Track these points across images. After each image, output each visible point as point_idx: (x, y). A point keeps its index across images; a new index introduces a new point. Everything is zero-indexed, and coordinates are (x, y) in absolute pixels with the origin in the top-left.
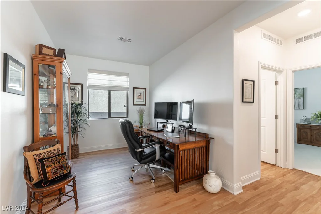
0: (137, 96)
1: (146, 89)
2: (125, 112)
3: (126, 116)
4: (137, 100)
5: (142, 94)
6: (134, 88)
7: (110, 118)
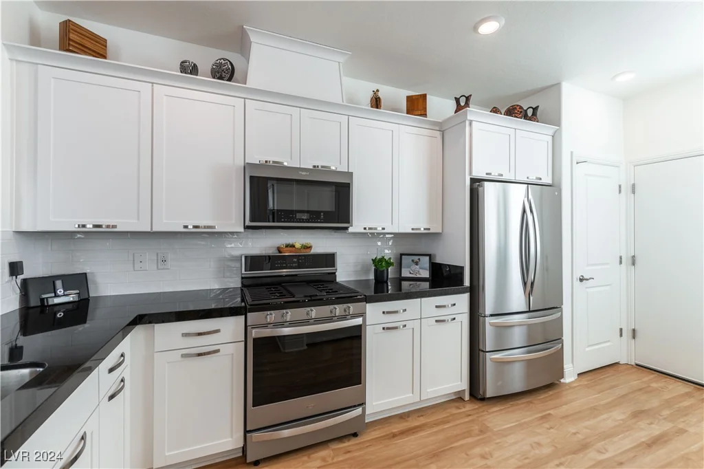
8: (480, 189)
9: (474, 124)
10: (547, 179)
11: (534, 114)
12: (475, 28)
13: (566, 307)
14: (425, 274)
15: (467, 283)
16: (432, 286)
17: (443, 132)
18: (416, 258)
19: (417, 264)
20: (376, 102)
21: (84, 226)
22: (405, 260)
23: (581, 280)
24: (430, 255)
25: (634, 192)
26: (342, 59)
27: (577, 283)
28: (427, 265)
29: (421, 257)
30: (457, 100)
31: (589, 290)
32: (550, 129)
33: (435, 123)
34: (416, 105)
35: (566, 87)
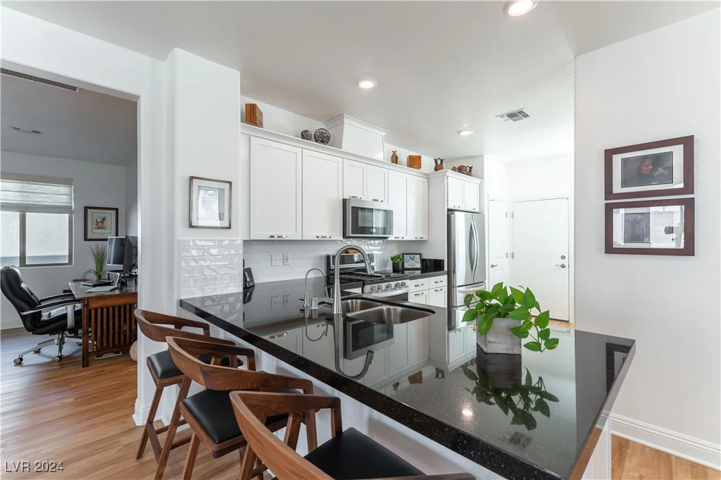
0: (95, 223)
1: (117, 210)
2: (65, 256)
3: (67, 262)
4: (95, 231)
5: (108, 219)
6: (86, 208)
7: (24, 266)
8: (452, 215)
9: (449, 178)
10: (477, 210)
11: (470, 171)
12: (459, 133)
13: (486, 281)
14: (419, 266)
15: (446, 269)
16: (422, 272)
17: (428, 179)
18: (412, 256)
19: (413, 259)
20: (395, 159)
21: (273, 237)
22: (406, 257)
23: (492, 267)
24: (420, 254)
25: (513, 217)
26: (384, 134)
27: (490, 268)
28: (419, 260)
29: (416, 256)
30: (436, 161)
31: (495, 272)
32: (477, 181)
33: (425, 174)
34: (414, 162)
35: (486, 157)
